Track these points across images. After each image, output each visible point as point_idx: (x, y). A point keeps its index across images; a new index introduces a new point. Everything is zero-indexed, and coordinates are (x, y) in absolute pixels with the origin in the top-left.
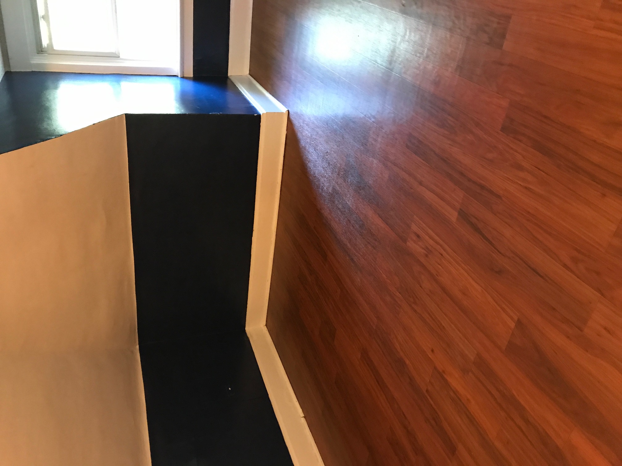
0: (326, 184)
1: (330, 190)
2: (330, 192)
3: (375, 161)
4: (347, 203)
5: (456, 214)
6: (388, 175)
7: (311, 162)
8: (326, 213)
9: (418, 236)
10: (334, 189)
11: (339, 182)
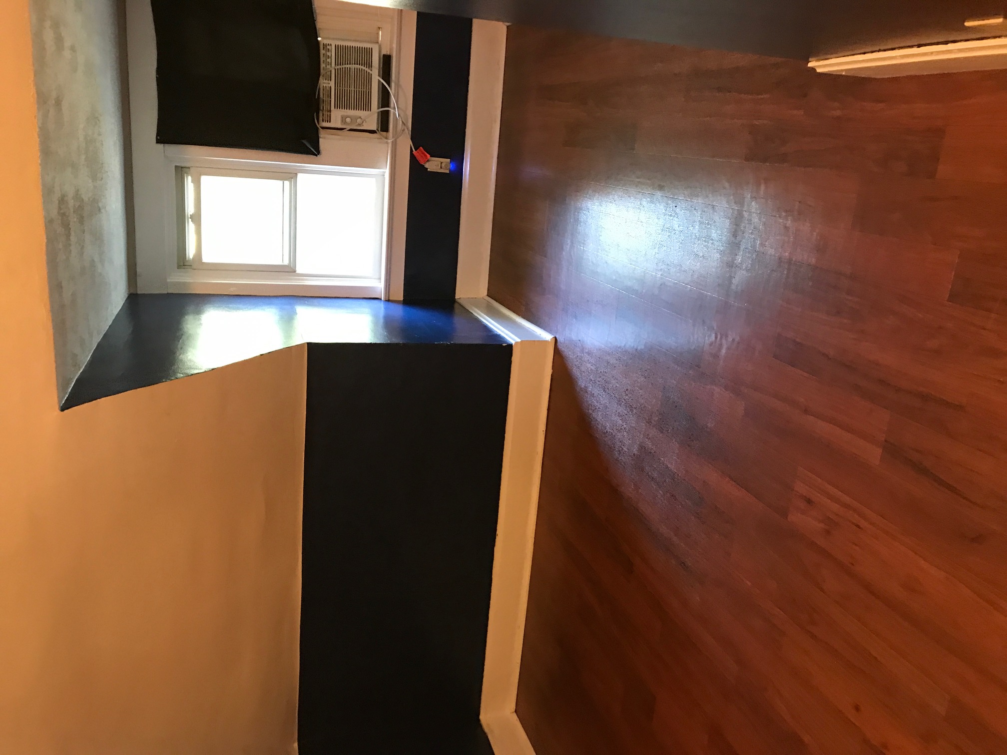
0: (627, 442)
1: (635, 450)
2: (634, 454)
3: (717, 390)
4: (667, 467)
5: (878, 451)
6: (743, 408)
7: (598, 411)
8: (628, 490)
9: (809, 501)
10: (642, 447)
11: (651, 435)
